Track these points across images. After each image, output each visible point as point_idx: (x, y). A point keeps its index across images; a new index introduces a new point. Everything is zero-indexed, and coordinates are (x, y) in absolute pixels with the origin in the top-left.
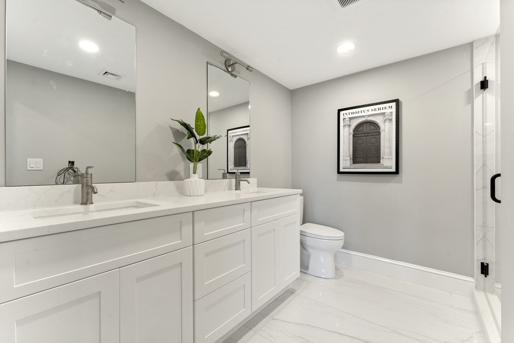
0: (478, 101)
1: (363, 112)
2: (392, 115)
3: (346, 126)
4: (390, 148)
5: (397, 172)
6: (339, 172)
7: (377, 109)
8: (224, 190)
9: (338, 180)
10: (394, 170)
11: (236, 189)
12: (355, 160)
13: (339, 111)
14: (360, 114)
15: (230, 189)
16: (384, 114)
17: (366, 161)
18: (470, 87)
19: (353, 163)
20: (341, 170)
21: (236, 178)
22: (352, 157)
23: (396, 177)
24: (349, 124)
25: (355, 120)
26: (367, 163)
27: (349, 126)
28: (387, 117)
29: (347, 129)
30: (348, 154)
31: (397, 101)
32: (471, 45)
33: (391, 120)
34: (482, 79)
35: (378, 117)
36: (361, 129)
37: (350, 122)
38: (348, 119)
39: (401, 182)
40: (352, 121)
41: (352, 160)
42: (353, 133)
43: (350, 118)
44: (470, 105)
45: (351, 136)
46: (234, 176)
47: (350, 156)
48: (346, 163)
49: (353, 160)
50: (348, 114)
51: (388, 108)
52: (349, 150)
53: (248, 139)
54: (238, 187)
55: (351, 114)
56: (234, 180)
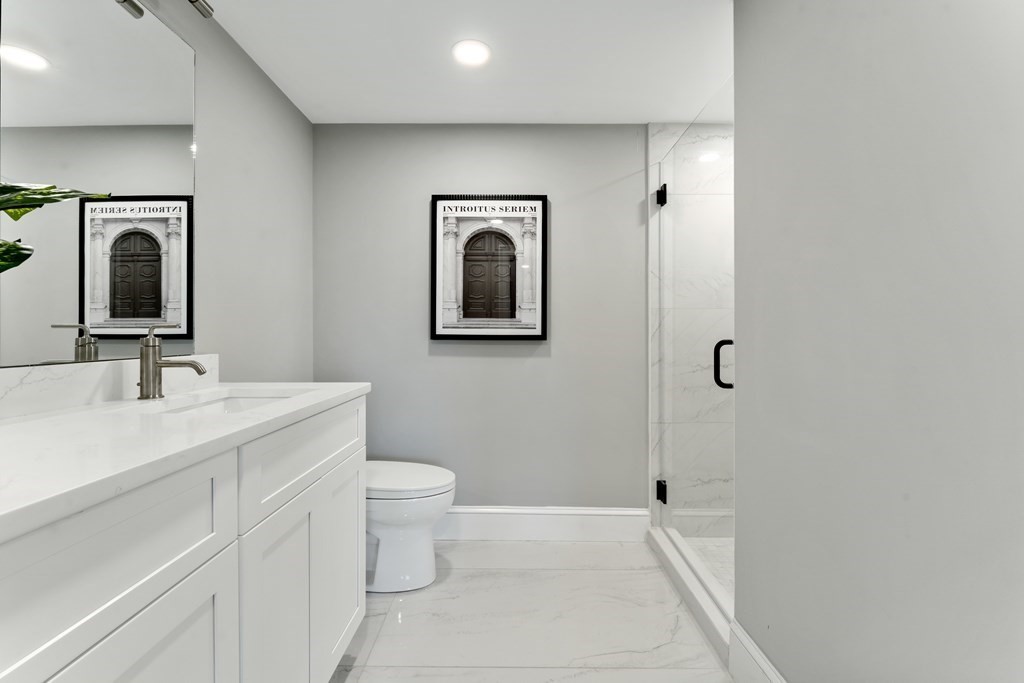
0: (653, 221)
1: (483, 209)
2: (535, 226)
3: (450, 236)
4: (532, 289)
5: (543, 337)
6: (434, 336)
7: (511, 209)
8: (89, 403)
9: (431, 353)
10: (538, 332)
11: (144, 396)
12: (469, 310)
13: (436, 199)
14: (477, 214)
15: (116, 395)
16: (521, 220)
17: (490, 312)
18: (644, 198)
19: (465, 316)
20: (440, 331)
21: (143, 357)
22: (461, 304)
23: (541, 346)
24: (455, 230)
25: (469, 224)
26: (491, 317)
27: (456, 235)
28: (528, 227)
29: (451, 240)
30: (453, 296)
31: (543, 199)
32: (646, 127)
33: (534, 234)
34: (658, 188)
35: (512, 225)
36: (479, 244)
37: (457, 226)
38: (454, 221)
39: (548, 354)
40: (463, 225)
41: (461, 309)
42: (463, 251)
43: (459, 220)
44: (644, 227)
45: (461, 258)
46: (136, 347)
47: (457, 301)
48: (449, 317)
49: (464, 310)
50: (454, 209)
51: (529, 209)
52: (456, 288)
53: (168, 235)
54: (149, 388)
55: (459, 209)
56: (134, 366)
